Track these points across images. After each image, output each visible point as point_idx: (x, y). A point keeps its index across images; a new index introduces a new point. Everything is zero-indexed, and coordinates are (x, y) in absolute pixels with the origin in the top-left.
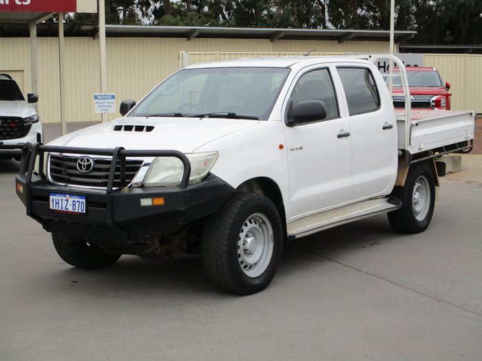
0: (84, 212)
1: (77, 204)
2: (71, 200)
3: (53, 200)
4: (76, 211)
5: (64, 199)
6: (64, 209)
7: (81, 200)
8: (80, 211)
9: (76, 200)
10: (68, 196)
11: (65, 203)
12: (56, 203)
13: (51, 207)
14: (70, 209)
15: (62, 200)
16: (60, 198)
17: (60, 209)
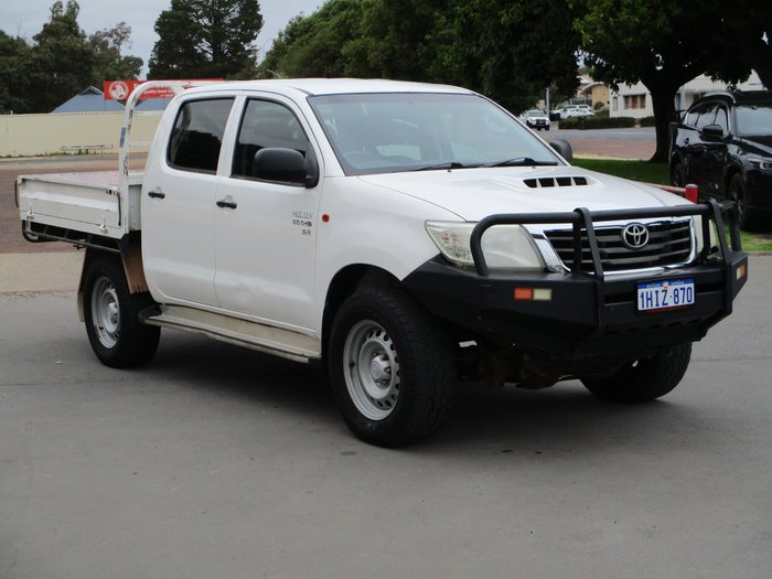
0: (693, 301)
1: (681, 292)
2: (671, 289)
3: (642, 296)
4: (680, 303)
5: (660, 289)
6: (661, 306)
7: (686, 286)
8: (686, 303)
9: (679, 287)
10: (666, 284)
11: (661, 295)
12: (648, 299)
13: (640, 308)
14: (671, 304)
15: (657, 292)
16: (653, 289)
17: (654, 307)
